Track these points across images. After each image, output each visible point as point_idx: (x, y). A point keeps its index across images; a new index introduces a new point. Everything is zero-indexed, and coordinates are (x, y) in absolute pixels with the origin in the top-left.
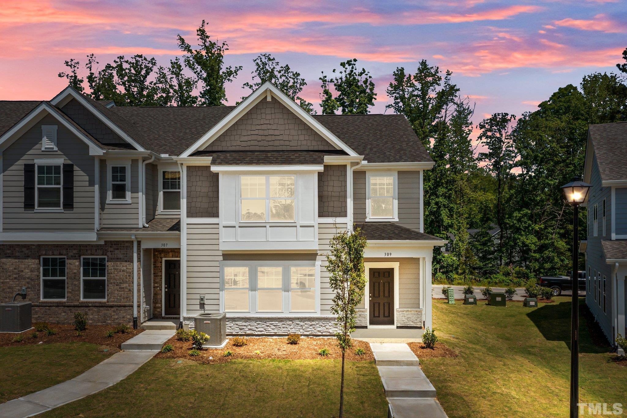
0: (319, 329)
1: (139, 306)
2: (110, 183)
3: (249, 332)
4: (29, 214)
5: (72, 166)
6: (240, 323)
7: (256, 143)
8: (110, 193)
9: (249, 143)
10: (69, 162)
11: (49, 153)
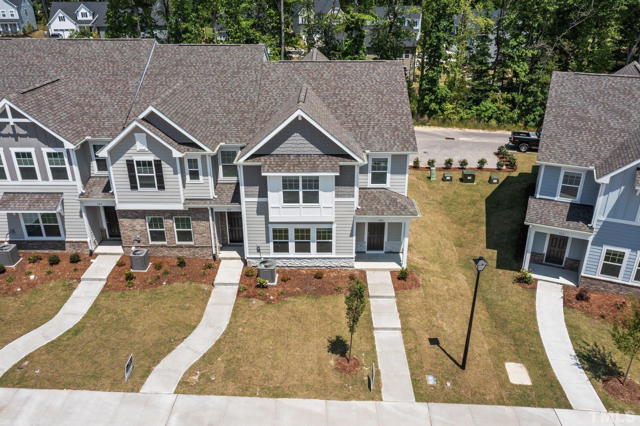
0: (334, 264)
1: (216, 247)
2: (187, 170)
3: (289, 265)
4: (134, 193)
5: (160, 161)
6: (283, 260)
7: (291, 149)
8: (188, 177)
9: (286, 149)
10: (158, 159)
11: (141, 152)
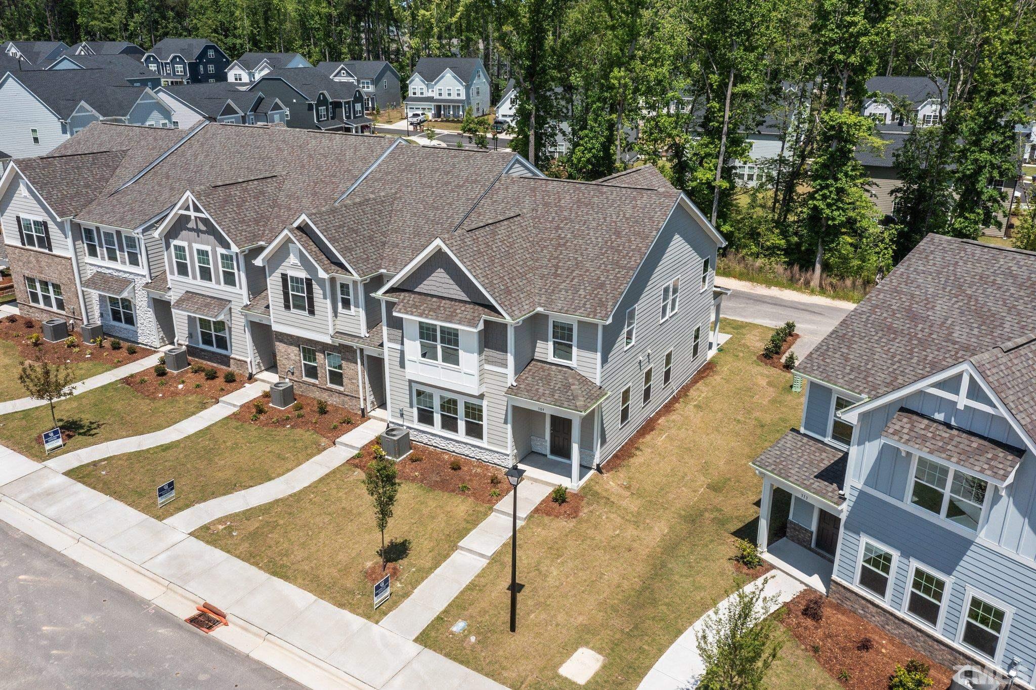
0: (486, 457)
1: (365, 400)
2: (339, 296)
3: (434, 444)
4: (286, 313)
5: (311, 280)
6: (428, 436)
7: (435, 288)
8: (340, 305)
9: (430, 288)
10: (309, 277)
11: (294, 266)
